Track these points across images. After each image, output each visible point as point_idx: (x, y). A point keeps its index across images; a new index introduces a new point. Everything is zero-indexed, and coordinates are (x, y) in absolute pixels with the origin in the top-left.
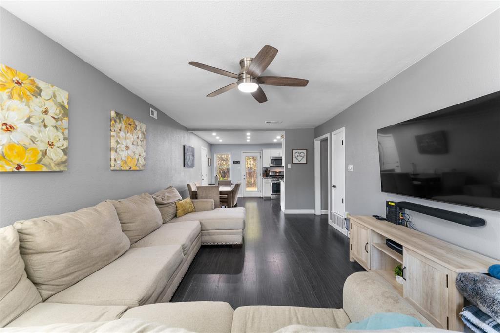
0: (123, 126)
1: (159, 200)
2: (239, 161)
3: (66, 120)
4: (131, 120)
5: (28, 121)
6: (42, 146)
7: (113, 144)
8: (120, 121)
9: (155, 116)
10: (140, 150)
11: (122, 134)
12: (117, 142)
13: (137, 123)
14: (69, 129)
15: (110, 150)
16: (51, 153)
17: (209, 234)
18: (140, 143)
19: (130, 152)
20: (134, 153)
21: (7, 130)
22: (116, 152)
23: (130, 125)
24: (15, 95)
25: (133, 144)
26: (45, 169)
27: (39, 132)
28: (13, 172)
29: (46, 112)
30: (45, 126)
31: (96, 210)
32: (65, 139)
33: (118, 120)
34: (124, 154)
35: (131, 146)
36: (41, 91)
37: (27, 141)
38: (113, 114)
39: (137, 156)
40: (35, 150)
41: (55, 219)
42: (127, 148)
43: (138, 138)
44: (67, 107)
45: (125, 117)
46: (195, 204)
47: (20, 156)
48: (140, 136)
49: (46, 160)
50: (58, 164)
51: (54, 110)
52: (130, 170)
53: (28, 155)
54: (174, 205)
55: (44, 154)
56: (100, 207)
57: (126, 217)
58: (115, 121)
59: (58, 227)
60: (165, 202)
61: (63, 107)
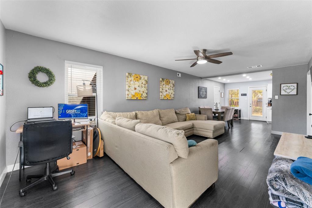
0: (165, 83)
1: (178, 112)
2: (246, 94)
3: (147, 85)
4: (168, 80)
5: (139, 86)
6: (142, 93)
7: (161, 90)
8: (163, 82)
9: (180, 75)
10: (172, 91)
11: (164, 86)
12: (162, 89)
13: (170, 81)
14: (148, 87)
15: (160, 92)
16: (143, 94)
17: (197, 130)
18: (172, 88)
19: (167, 92)
20: (169, 93)
21: (135, 89)
22: (162, 93)
23: (167, 82)
24: (137, 81)
25: (169, 89)
26: (142, 99)
27: (141, 89)
28: (136, 100)
29: (142, 83)
30: (142, 87)
31: (153, 112)
32: (147, 90)
33: (163, 81)
34: (165, 93)
35: (168, 90)
36: (141, 78)
37: (139, 91)
38: (161, 79)
39: (170, 94)
40: (140, 94)
41: (143, 112)
42: (166, 91)
43: (171, 87)
44: (147, 80)
45: (165, 80)
46: (196, 116)
47: (137, 95)
48: (172, 86)
49: (142, 96)
50: (145, 97)
51: (144, 82)
52: (167, 99)
53: (139, 95)
54: (184, 115)
55: (142, 95)
56: (154, 111)
57: (162, 116)
58: (162, 82)
59: (143, 114)
60: (180, 113)
61: (146, 81)
